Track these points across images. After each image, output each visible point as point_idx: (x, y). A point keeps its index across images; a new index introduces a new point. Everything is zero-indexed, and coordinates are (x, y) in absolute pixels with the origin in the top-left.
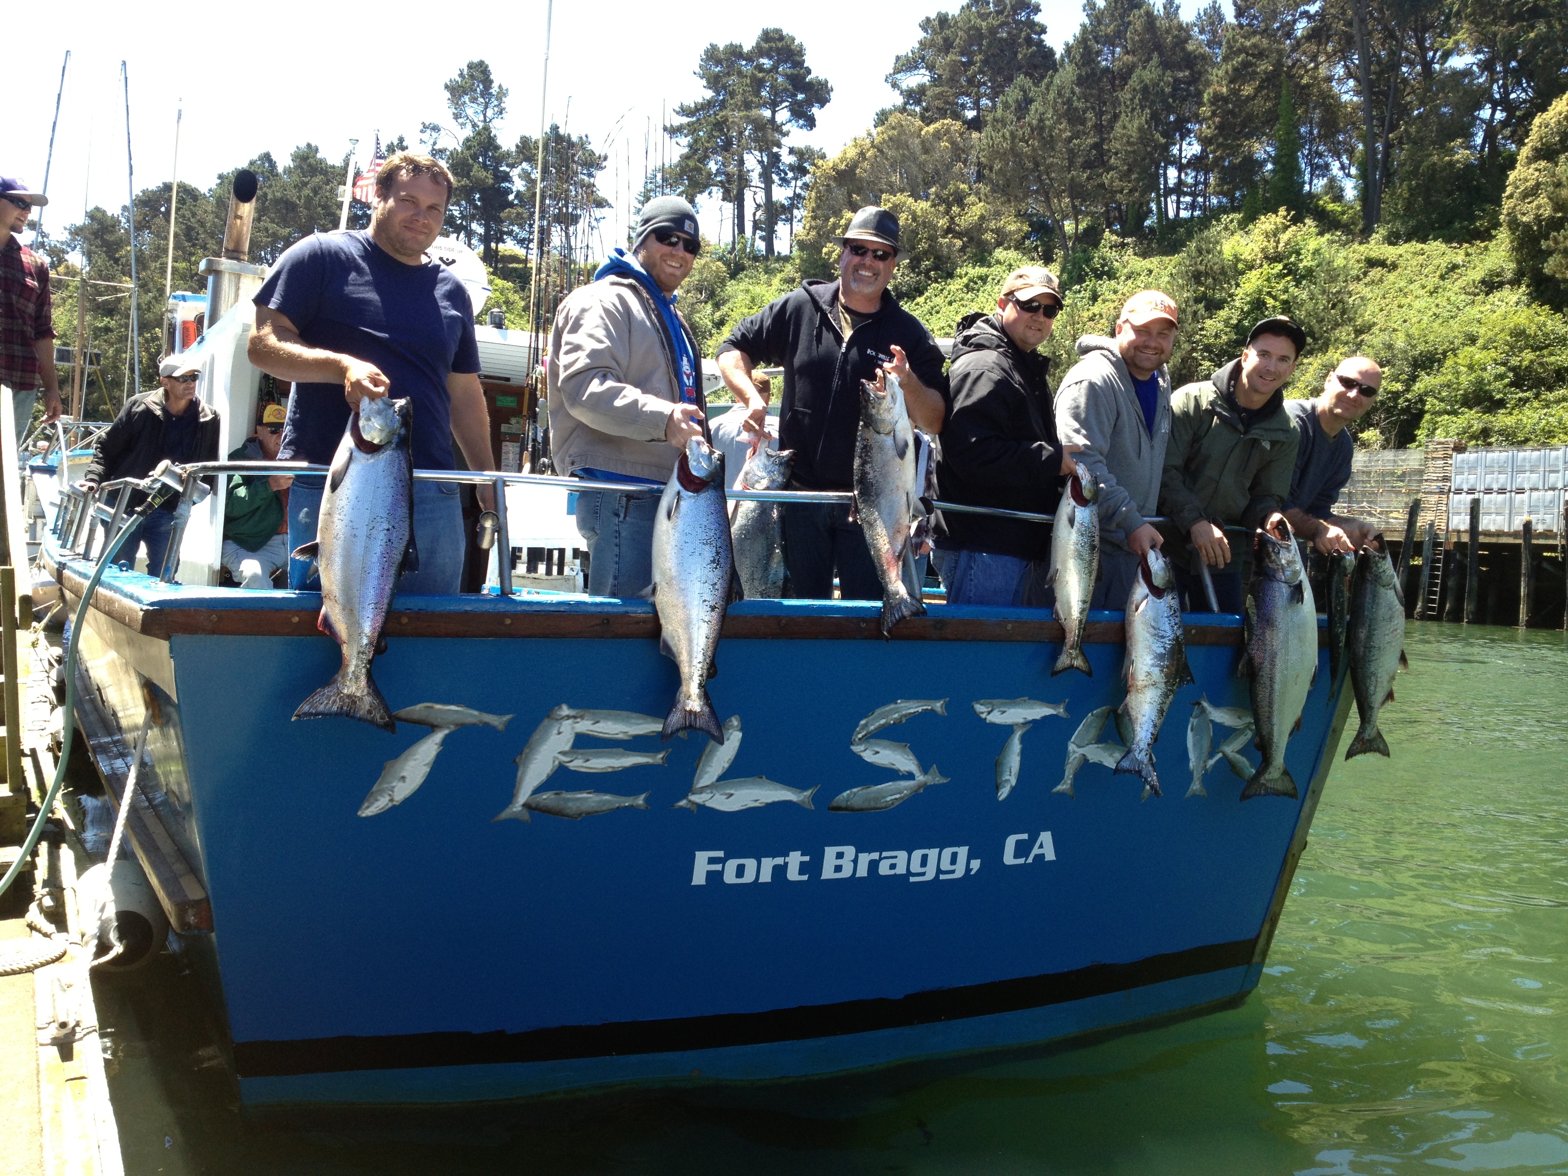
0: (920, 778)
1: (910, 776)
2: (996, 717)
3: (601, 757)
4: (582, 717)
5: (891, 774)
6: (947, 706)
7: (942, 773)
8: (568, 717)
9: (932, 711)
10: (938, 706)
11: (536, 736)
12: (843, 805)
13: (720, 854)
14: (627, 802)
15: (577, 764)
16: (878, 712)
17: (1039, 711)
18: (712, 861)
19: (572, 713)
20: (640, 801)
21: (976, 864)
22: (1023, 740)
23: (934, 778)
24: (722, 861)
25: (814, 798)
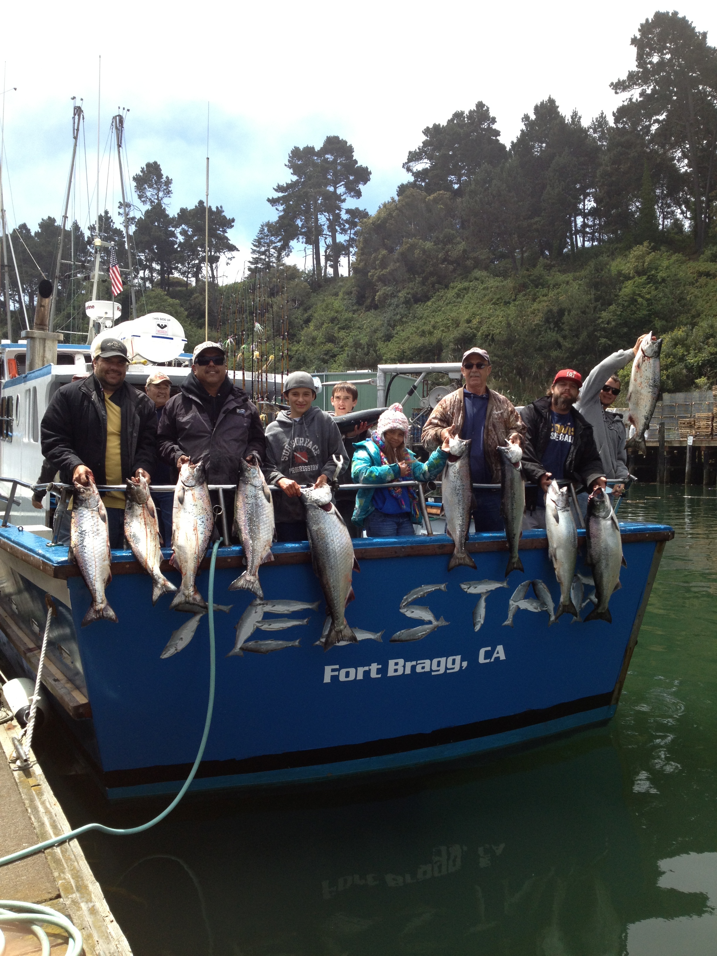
0: (435, 623)
1: (430, 622)
2: (472, 590)
3: (276, 623)
4: (267, 604)
5: (420, 622)
6: (447, 587)
7: (446, 620)
8: (260, 604)
9: (440, 590)
10: (443, 587)
11: (244, 615)
12: (397, 638)
13: (337, 667)
14: (290, 644)
15: (265, 627)
16: (412, 592)
17: (494, 586)
18: (333, 670)
19: (262, 602)
20: (297, 643)
21: (465, 664)
22: (486, 600)
23: (442, 623)
24: (338, 670)
25: (383, 637)
